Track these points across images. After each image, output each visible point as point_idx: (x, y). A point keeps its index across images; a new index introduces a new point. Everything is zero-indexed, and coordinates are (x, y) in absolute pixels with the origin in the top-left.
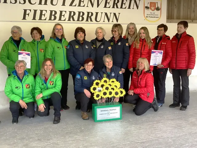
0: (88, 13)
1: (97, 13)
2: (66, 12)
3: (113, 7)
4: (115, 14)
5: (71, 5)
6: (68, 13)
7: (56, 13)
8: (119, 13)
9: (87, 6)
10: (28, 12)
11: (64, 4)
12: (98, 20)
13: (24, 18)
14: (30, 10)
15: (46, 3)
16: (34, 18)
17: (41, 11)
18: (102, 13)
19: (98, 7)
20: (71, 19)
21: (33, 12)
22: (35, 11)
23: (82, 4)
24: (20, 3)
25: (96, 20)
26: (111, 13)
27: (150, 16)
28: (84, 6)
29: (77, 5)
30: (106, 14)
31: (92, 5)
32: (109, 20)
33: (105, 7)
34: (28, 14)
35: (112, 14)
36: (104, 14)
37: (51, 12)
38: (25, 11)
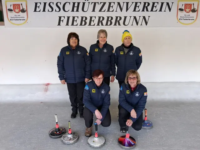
0: (117, 17)
1: (125, 17)
2: (95, 17)
3: (143, 10)
4: (144, 18)
5: (100, 11)
6: (97, 18)
7: (86, 18)
8: (149, 17)
9: (116, 11)
10: (62, 19)
11: (94, 10)
12: (126, 23)
13: (59, 24)
14: (64, 17)
15: (77, 11)
16: (67, 24)
17: (74, 18)
18: (131, 17)
19: (126, 11)
20: (100, 24)
21: (66, 18)
22: (68, 18)
23: (111, 9)
24: (56, 11)
25: (124, 24)
26: (140, 17)
27: (183, 18)
28: (113, 11)
29: (107, 10)
30: (135, 18)
31: (121, 10)
32: (137, 23)
33: (135, 10)
34: (63, 21)
35: (142, 18)
36: (132, 18)
37: (82, 18)
38: (60, 17)
